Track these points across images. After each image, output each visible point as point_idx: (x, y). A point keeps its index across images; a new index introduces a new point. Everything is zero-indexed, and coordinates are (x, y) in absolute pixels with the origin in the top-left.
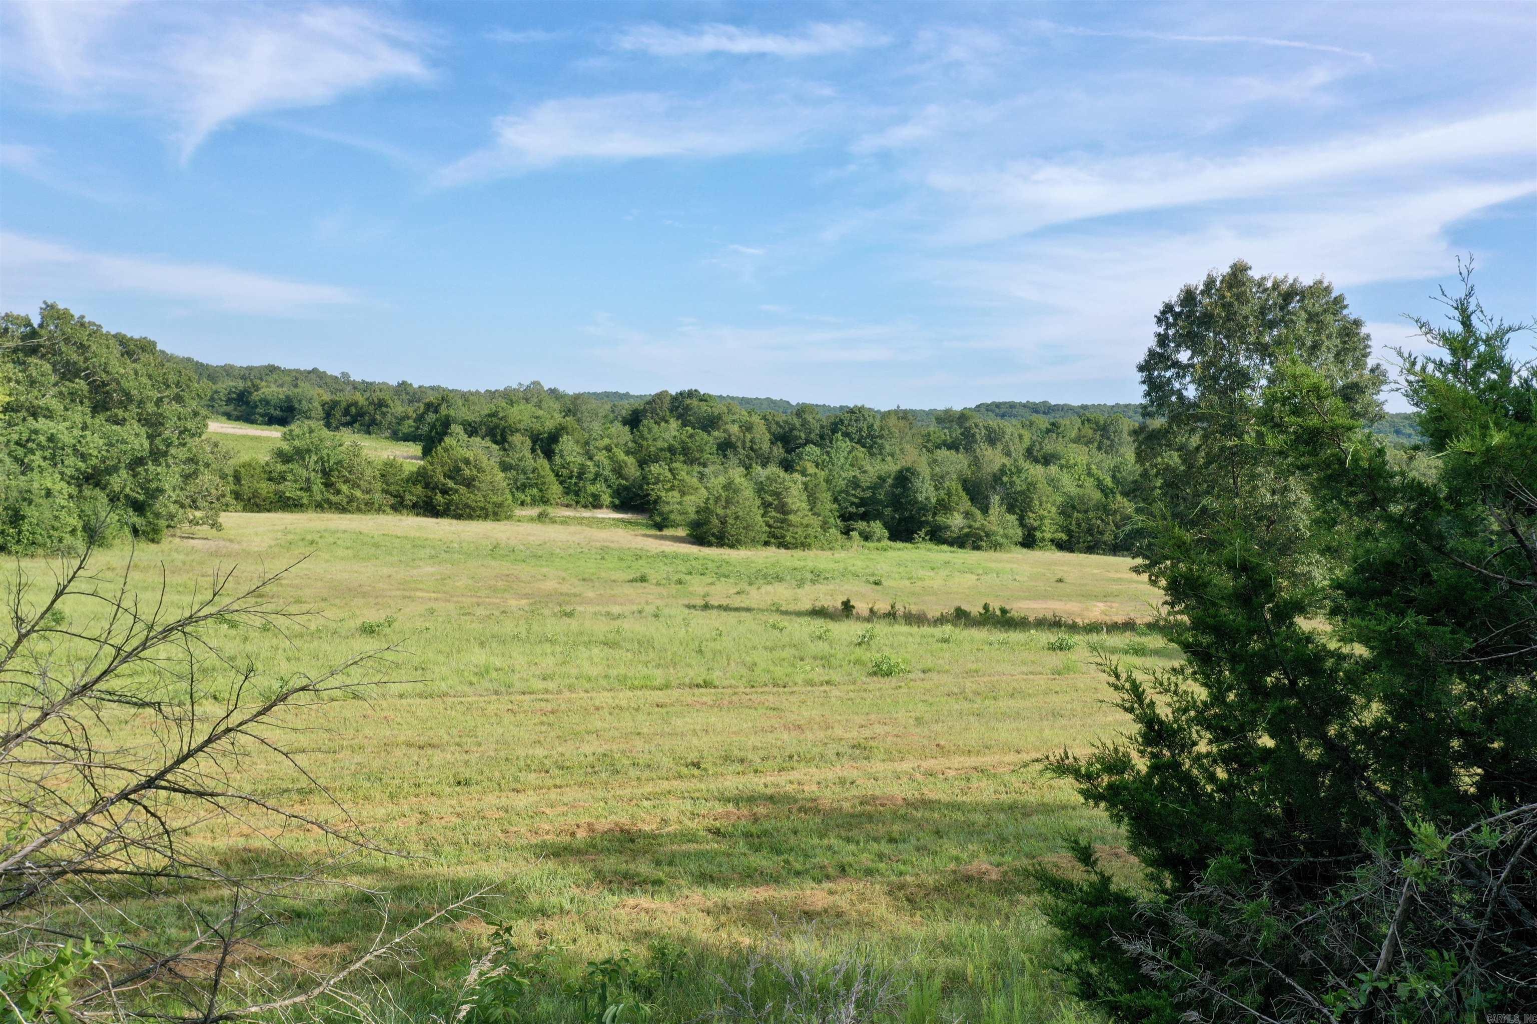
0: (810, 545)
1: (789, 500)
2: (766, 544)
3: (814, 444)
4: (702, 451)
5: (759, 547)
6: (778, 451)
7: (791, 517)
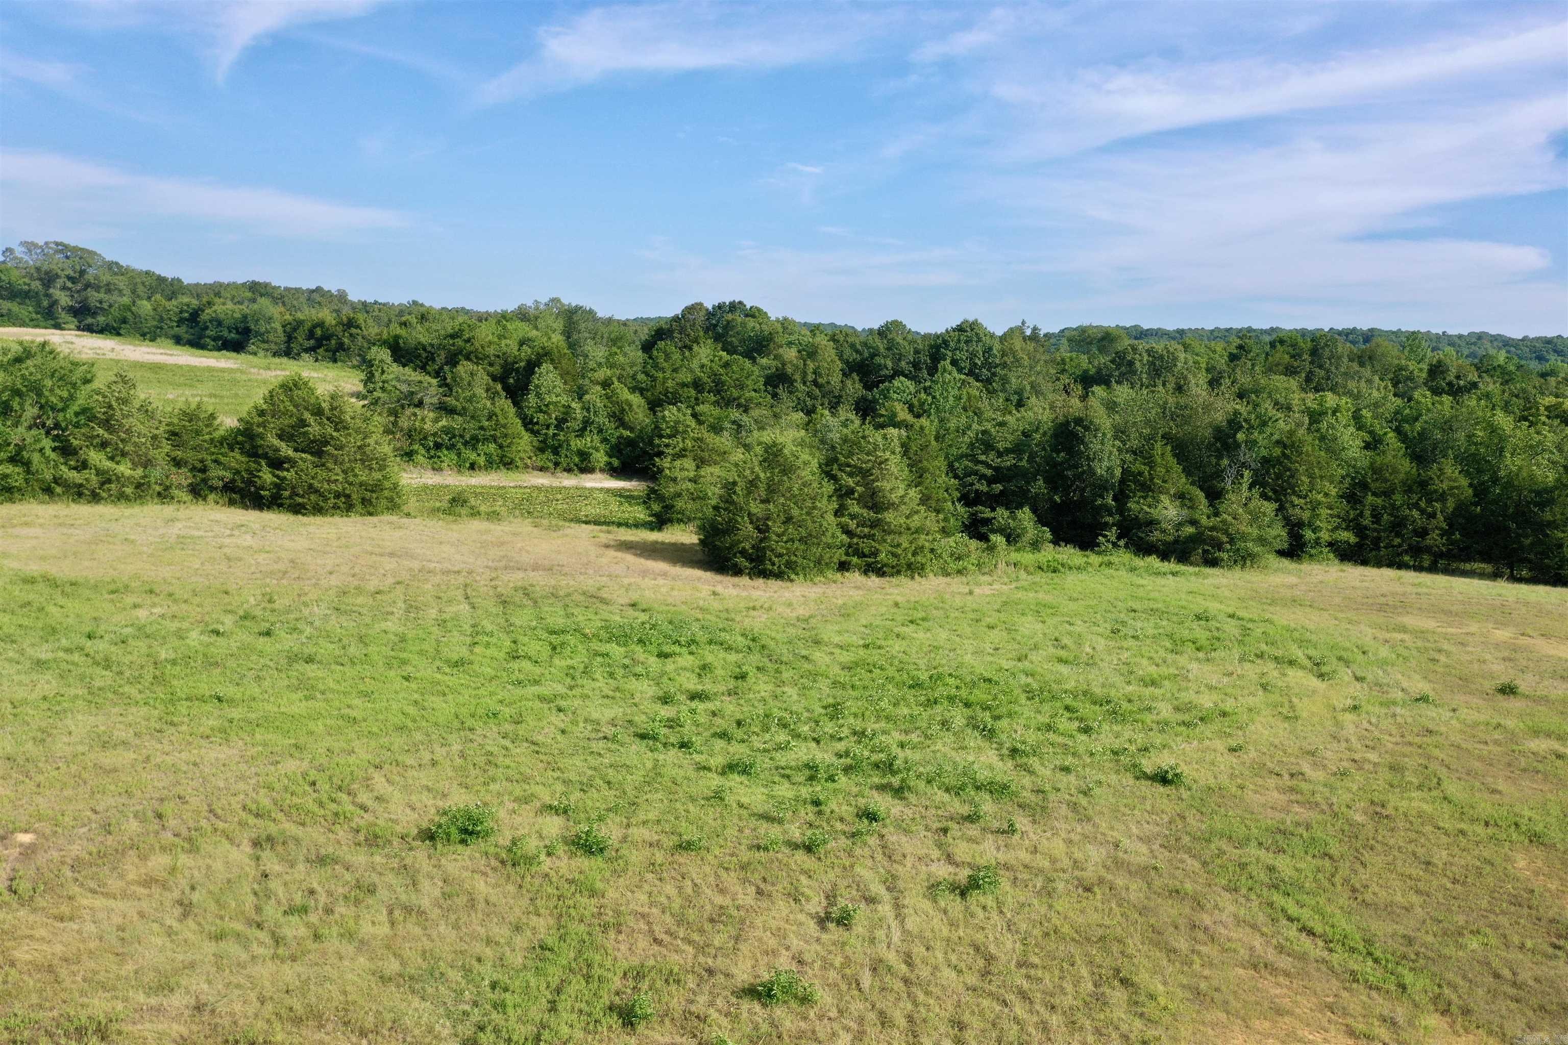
0: (923, 567)
1: (886, 485)
2: (843, 567)
3: (906, 376)
4: (742, 387)
5: (830, 574)
6: (854, 387)
7: (889, 516)
